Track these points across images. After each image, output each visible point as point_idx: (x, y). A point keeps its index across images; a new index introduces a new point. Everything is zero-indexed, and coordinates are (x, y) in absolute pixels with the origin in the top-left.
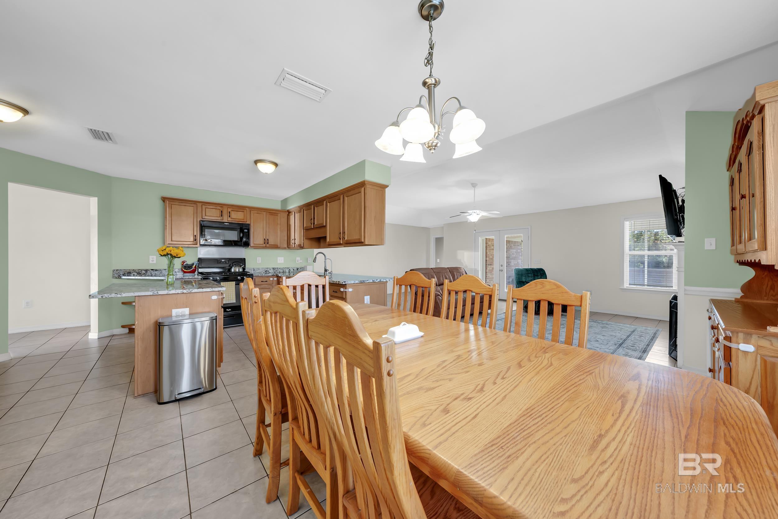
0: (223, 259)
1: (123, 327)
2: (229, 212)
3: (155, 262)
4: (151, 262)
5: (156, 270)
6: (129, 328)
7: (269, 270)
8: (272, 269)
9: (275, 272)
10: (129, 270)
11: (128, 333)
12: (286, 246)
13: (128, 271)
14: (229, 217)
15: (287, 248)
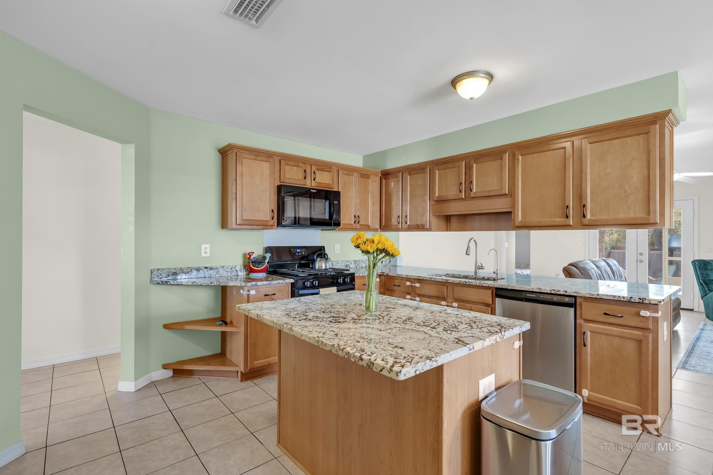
0: (298, 249)
1: (165, 367)
2: (314, 172)
3: (208, 255)
4: (203, 255)
5: (211, 269)
6: (173, 369)
7: (350, 264)
8: (353, 263)
9: (356, 268)
10: (175, 269)
11: (172, 377)
12: (378, 227)
13: (173, 271)
14: (314, 180)
15: (379, 230)
